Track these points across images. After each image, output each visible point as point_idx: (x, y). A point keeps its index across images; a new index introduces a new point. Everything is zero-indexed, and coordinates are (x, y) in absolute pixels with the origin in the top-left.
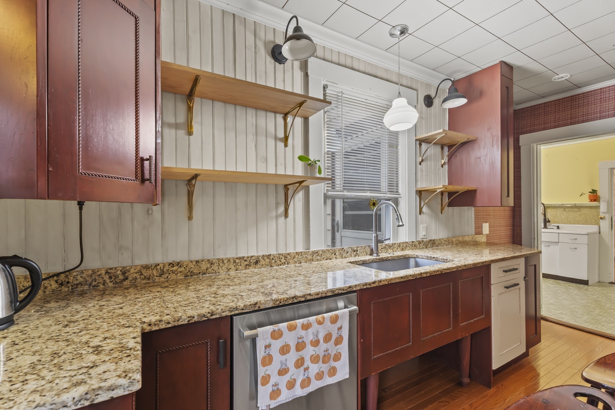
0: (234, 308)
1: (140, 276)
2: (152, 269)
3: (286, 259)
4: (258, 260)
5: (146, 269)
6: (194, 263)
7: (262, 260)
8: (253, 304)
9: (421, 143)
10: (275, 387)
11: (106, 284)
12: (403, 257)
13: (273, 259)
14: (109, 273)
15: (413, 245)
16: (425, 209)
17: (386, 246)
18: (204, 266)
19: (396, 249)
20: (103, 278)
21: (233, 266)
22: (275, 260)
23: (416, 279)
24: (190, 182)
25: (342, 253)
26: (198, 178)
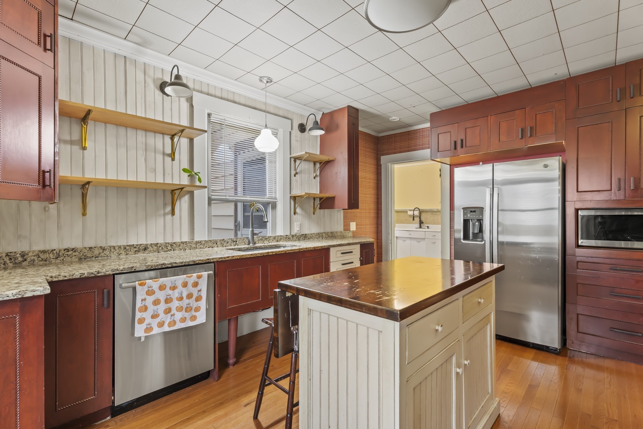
0: (115, 270)
1: (38, 258)
2: (48, 253)
3: (172, 246)
4: (146, 247)
5: (43, 253)
6: (88, 249)
7: (151, 247)
8: (130, 268)
9: (295, 160)
10: (148, 326)
11: (6, 264)
12: (274, 246)
13: (160, 246)
14: (9, 255)
15: (287, 238)
16: (298, 210)
17: (263, 239)
18: (96, 252)
19: (272, 241)
20: (3, 260)
21: (124, 251)
22: (162, 247)
23: (263, 256)
24: (84, 186)
25: (223, 243)
26: (91, 184)
